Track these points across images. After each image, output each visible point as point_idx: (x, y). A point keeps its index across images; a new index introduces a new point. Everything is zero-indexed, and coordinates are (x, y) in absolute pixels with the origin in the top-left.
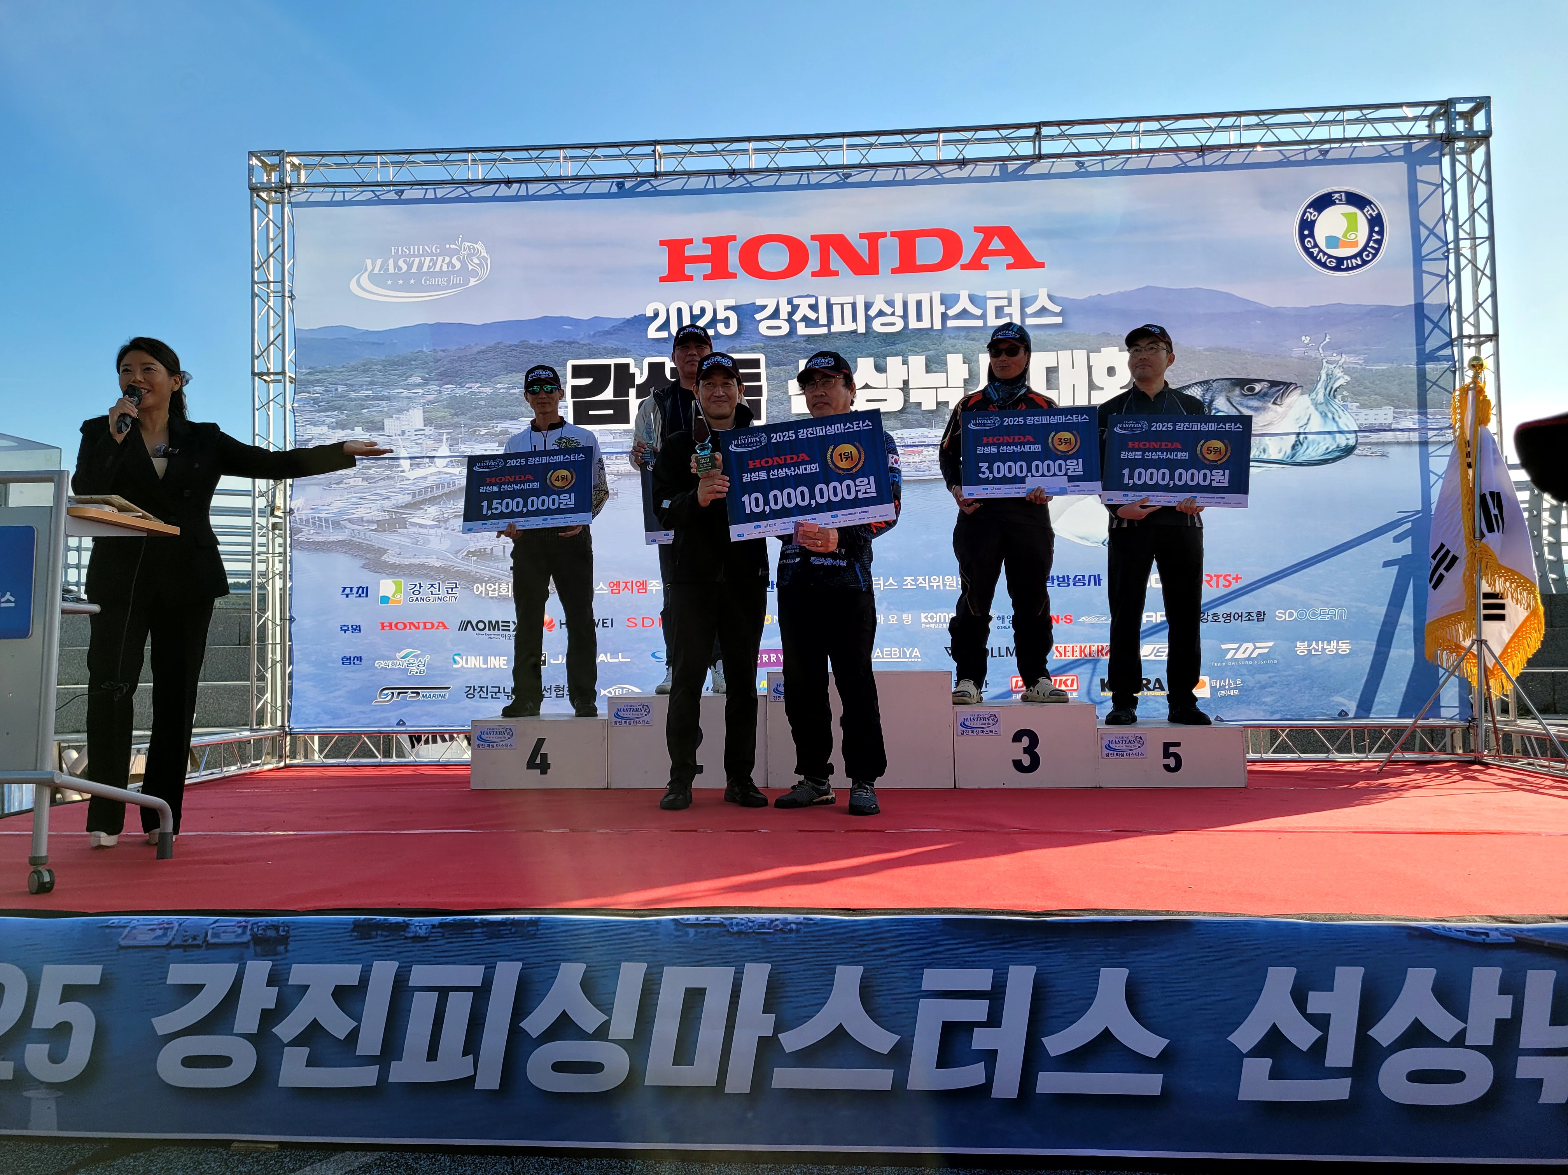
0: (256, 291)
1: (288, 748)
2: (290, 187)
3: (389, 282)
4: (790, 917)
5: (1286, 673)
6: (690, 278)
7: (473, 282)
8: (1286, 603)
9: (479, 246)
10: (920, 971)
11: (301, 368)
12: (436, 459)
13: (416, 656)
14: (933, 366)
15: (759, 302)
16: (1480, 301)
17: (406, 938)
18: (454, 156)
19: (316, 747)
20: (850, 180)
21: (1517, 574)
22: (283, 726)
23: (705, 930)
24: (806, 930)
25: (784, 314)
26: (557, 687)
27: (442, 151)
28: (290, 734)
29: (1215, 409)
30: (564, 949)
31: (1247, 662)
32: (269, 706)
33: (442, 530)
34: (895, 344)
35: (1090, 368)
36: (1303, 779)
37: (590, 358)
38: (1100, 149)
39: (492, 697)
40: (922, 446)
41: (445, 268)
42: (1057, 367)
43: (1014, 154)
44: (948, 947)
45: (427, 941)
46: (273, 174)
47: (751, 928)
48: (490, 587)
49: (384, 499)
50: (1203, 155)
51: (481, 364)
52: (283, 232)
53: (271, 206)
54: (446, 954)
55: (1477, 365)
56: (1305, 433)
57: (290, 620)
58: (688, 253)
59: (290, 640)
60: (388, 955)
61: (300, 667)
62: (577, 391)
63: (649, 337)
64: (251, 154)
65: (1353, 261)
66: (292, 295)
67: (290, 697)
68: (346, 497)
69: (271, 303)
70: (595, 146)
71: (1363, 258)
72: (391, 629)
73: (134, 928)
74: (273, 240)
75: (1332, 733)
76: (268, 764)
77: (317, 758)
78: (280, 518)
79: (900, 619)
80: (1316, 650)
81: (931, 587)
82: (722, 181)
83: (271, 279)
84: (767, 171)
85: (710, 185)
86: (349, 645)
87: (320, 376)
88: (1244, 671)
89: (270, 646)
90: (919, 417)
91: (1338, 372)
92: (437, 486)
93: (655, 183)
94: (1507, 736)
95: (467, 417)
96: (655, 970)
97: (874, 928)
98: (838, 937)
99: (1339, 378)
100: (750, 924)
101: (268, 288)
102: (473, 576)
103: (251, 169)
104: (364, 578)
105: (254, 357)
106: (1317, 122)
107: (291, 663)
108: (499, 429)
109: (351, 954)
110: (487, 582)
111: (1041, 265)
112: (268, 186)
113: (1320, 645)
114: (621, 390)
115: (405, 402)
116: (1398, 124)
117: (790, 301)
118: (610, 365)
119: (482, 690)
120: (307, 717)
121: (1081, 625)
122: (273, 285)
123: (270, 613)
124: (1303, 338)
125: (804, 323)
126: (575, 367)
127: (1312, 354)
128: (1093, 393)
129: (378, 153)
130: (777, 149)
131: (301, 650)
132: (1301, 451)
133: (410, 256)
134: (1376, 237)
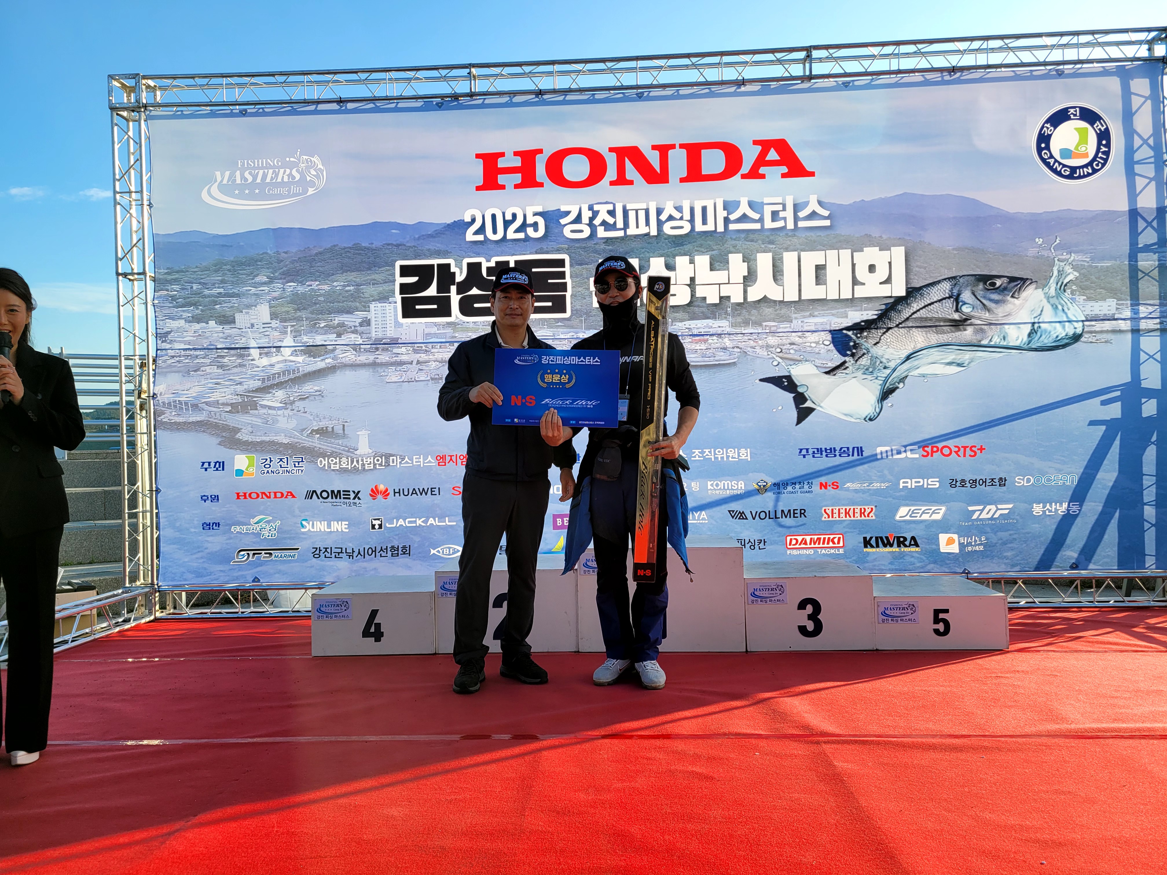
0: (118, 200)
1: (157, 602)
2: (145, 107)
3: (237, 192)
5: (1024, 531)
6: (503, 187)
7: (311, 191)
8: (1024, 471)
9: (316, 159)
11: (160, 269)
12: (282, 349)
14: (717, 265)
15: (564, 208)
22: (152, 584)
25: (585, 219)
27: (281, 74)
28: (159, 591)
29: (962, 301)
32: (141, 566)
34: (683, 245)
35: (853, 265)
37: (415, 258)
38: (864, 70)
39: (336, 557)
40: (707, 335)
41: (286, 179)
42: (825, 265)
43: (788, 75)
46: (132, 94)
49: (237, 384)
50: (955, 74)
51: (319, 264)
52: (141, 147)
53: (131, 124)
57: (156, 491)
58: (500, 165)
59: (157, 508)
61: (166, 533)
62: (404, 288)
63: (467, 240)
64: (111, 77)
65: (1085, 169)
66: (150, 203)
67: (158, 559)
68: (203, 383)
69: (132, 211)
70: (417, 69)
71: (1093, 167)
74: (133, 154)
75: (1065, 582)
78: (145, 401)
81: (716, 458)
83: (133, 189)
84: (570, 91)
87: (177, 276)
88: (988, 530)
89: (141, 514)
90: (704, 309)
92: (283, 373)
93: (471, 102)
95: (308, 311)
101: (130, 197)
102: (316, 451)
103: (111, 89)
105: (117, 259)
106: (1053, 46)
107: (158, 530)
108: (336, 322)
110: (329, 457)
111: (812, 174)
112: (126, 106)
113: (1054, 507)
114: (443, 287)
115: (254, 298)
117: (591, 208)
118: (433, 265)
119: (326, 551)
120: (173, 575)
121: (846, 490)
122: (133, 195)
123: (139, 484)
124: (1037, 240)
125: (603, 227)
126: (402, 267)
127: (1045, 253)
128: (855, 287)
129: (223, 76)
130: (579, 72)
131: (166, 518)
132: (1036, 338)
133: (254, 168)
134: (1104, 149)
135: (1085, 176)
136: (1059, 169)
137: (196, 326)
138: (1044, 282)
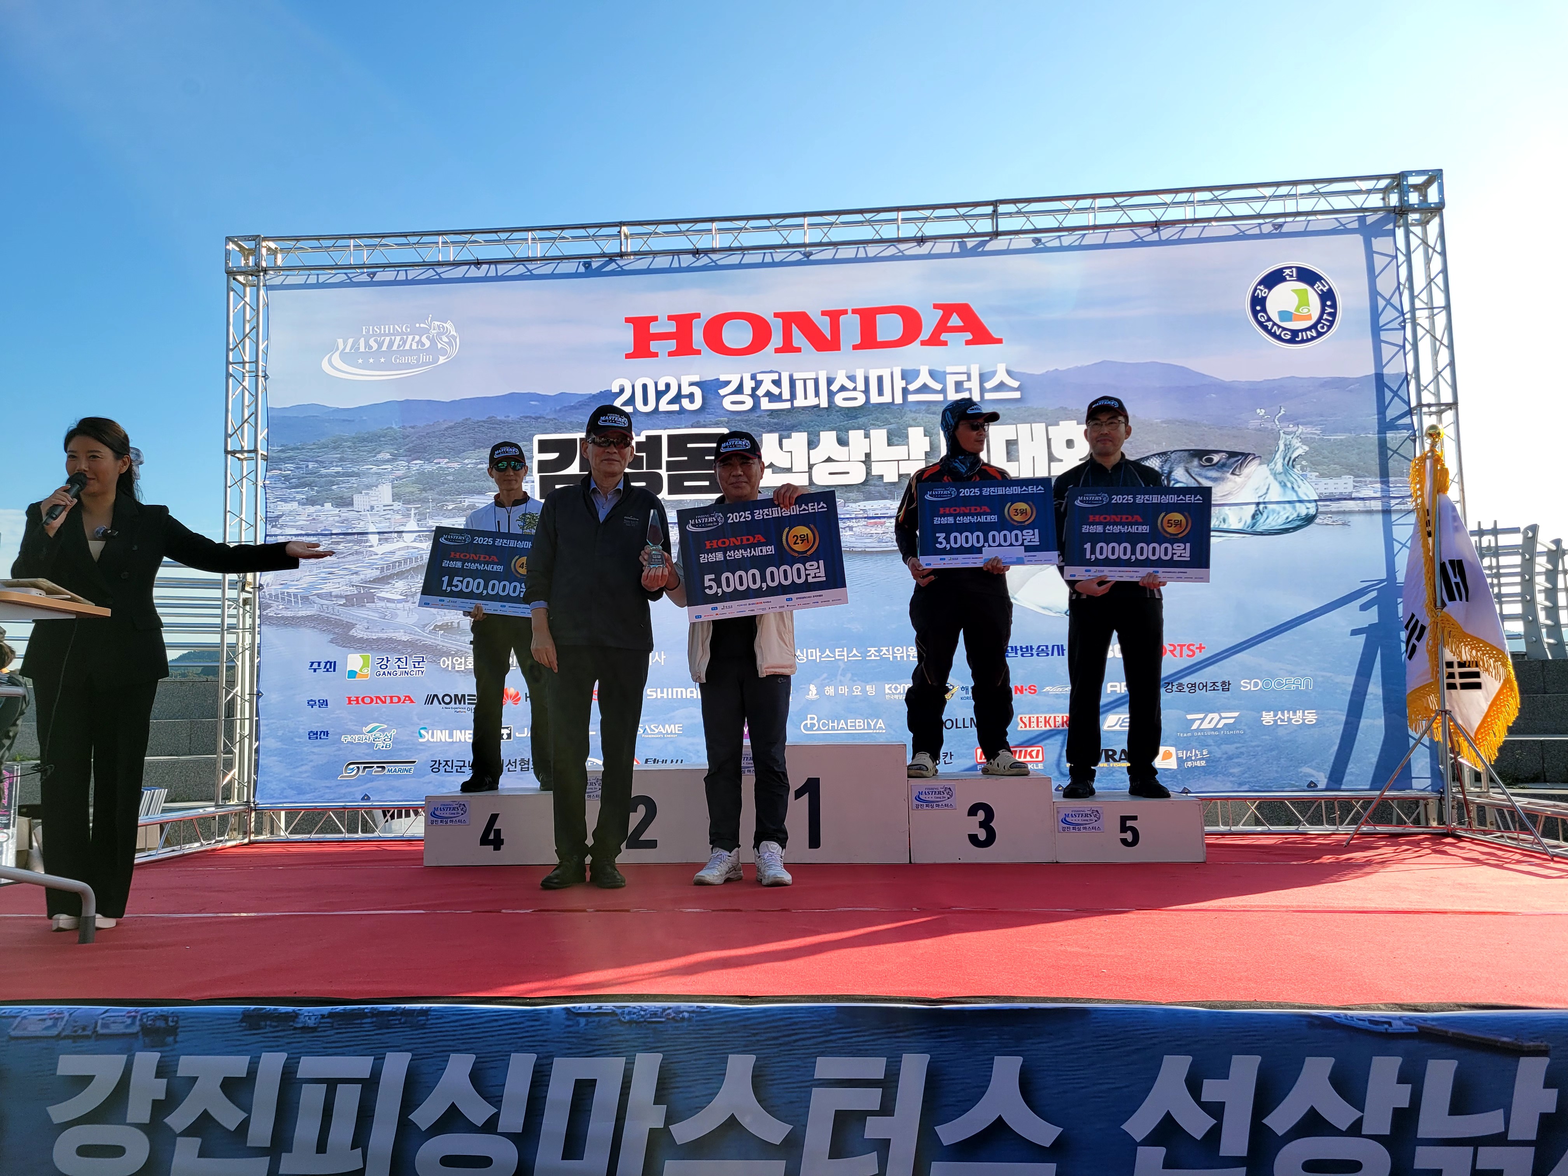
0: (231, 371)
1: (253, 824)
2: (265, 271)
3: (360, 361)
4: (683, 1005)
5: (1253, 744)
6: (656, 355)
7: (442, 360)
8: (1251, 673)
9: (449, 325)
10: (813, 1060)
11: (273, 446)
12: (403, 534)
13: (383, 731)
14: (895, 439)
15: (723, 378)
16: (1439, 370)
17: (295, 1029)
18: (425, 239)
19: (283, 825)
20: (811, 258)
21: (1482, 641)
22: (248, 802)
23: (597, 1019)
24: (698, 1018)
25: (747, 390)
26: (522, 760)
27: (414, 234)
28: (255, 810)
29: (1174, 480)
30: (454, 1040)
31: (1213, 733)
32: (236, 782)
33: (409, 604)
34: (857, 418)
35: (1049, 440)
36: (1267, 853)
37: (555, 432)
38: (1055, 225)
39: (457, 772)
40: (884, 517)
41: (414, 347)
42: (1017, 440)
43: (972, 231)
44: (840, 1036)
45: (313, 1032)
46: (251, 258)
47: (643, 1016)
48: (457, 660)
49: (352, 574)
50: (1158, 230)
51: (449, 440)
52: (258, 313)
53: (248, 289)
54: (334, 1045)
55: (1434, 434)
56: (1264, 503)
57: (258, 694)
58: (652, 331)
59: (257, 715)
60: (278, 1046)
61: (268, 743)
62: (543, 466)
64: (229, 239)
65: (1308, 333)
66: (266, 374)
67: (256, 773)
68: (315, 572)
69: (246, 384)
70: (562, 228)
71: (1318, 329)
72: (358, 703)
73: (25, 1018)
74: (249, 321)
75: (1303, 804)
76: (231, 841)
77: (283, 834)
78: (250, 593)
79: (864, 691)
80: (1283, 721)
82: (687, 260)
83: (247, 359)
84: (730, 249)
85: (675, 265)
86: (315, 720)
87: (291, 453)
88: (1210, 742)
89: (238, 721)
90: (881, 489)
91: (1296, 443)
92: (405, 560)
93: (621, 262)
94: (1481, 808)
95: (435, 492)
96: (545, 1061)
97: (766, 1016)
98: (731, 1025)
99: (1297, 448)
100: (642, 1013)
101: (244, 368)
102: (440, 650)
103: (228, 253)
104: (331, 653)
105: (227, 436)
106: (1270, 197)
107: (257, 739)
108: (466, 504)
109: (240, 1045)
110: (453, 656)
111: (999, 341)
112: (244, 270)
113: (1286, 715)
115: (374, 477)
116: (1352, 197)
117: (753, 377)
119: (447, 764)
120: (272, 792)
121: (1045, 695)
122: (247, 365)
123: (238, 688)
124: (1258, 411)
125: (767, 399)
126: (541, 442)
127: (1269, 425)
128: (1052, 464)
129: (351, 237)
130: (741, 229)
131: (267, 725)
132: (1262, 520)
133: (380, 335)
134: (1329, 310)
135: (1308, 340)
136: (1278, 333)
137: (311, 509)
138: (1269, 457)
